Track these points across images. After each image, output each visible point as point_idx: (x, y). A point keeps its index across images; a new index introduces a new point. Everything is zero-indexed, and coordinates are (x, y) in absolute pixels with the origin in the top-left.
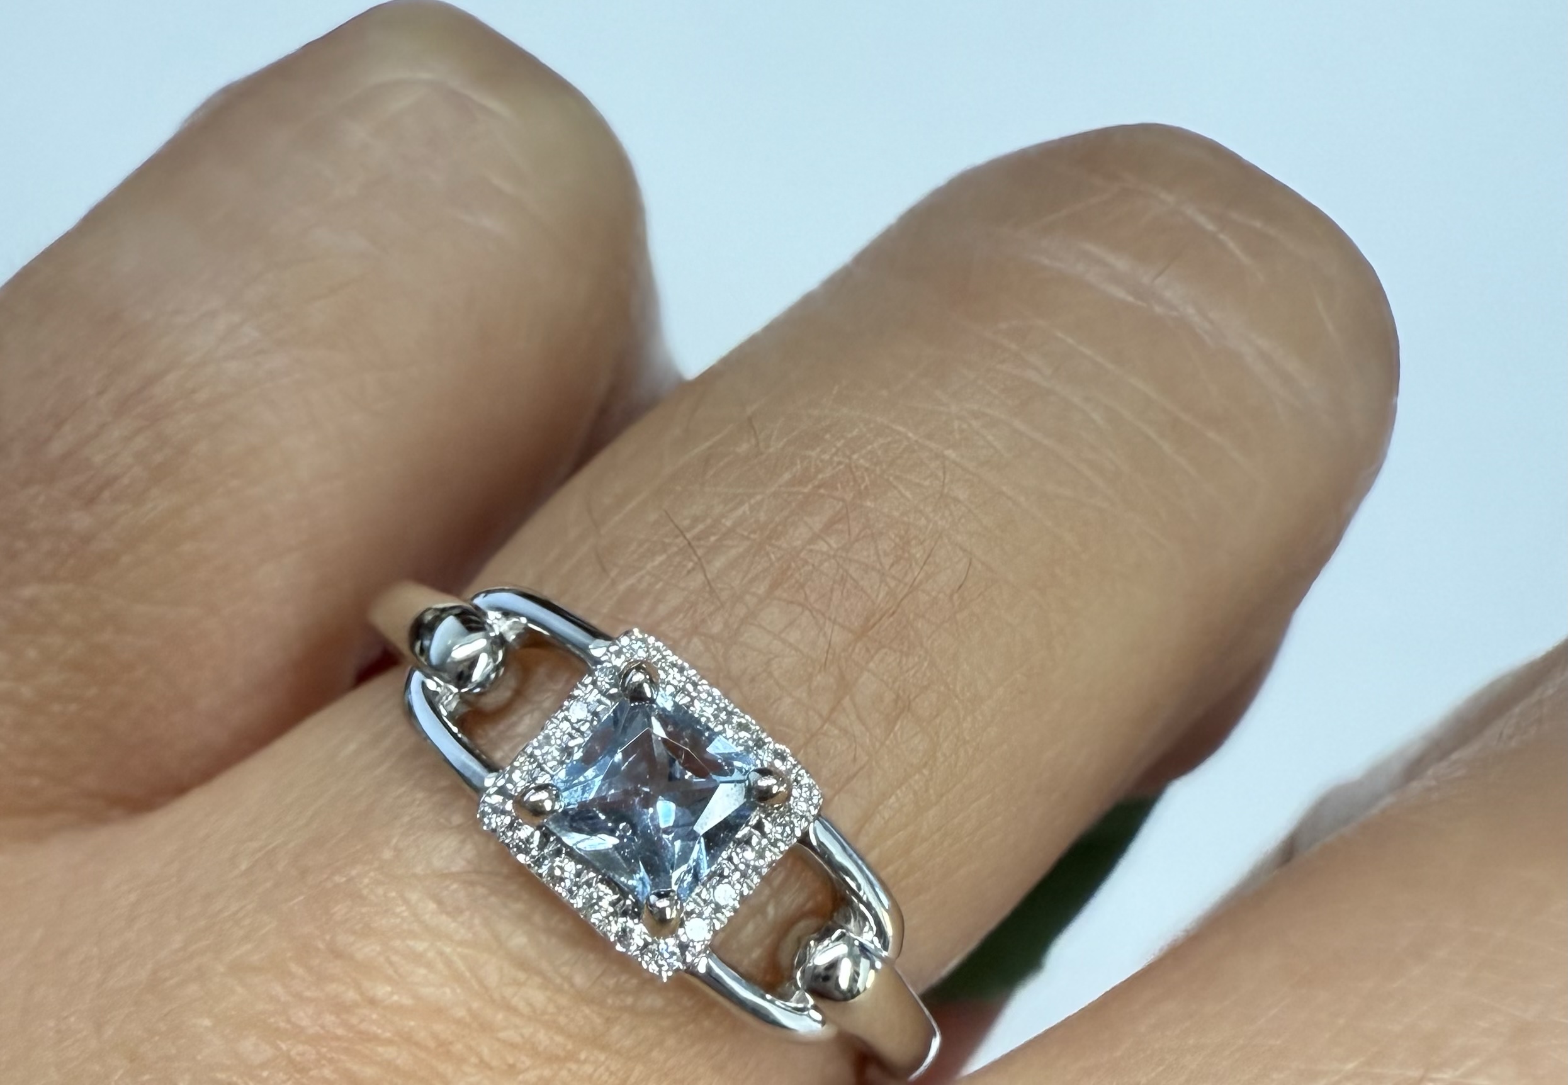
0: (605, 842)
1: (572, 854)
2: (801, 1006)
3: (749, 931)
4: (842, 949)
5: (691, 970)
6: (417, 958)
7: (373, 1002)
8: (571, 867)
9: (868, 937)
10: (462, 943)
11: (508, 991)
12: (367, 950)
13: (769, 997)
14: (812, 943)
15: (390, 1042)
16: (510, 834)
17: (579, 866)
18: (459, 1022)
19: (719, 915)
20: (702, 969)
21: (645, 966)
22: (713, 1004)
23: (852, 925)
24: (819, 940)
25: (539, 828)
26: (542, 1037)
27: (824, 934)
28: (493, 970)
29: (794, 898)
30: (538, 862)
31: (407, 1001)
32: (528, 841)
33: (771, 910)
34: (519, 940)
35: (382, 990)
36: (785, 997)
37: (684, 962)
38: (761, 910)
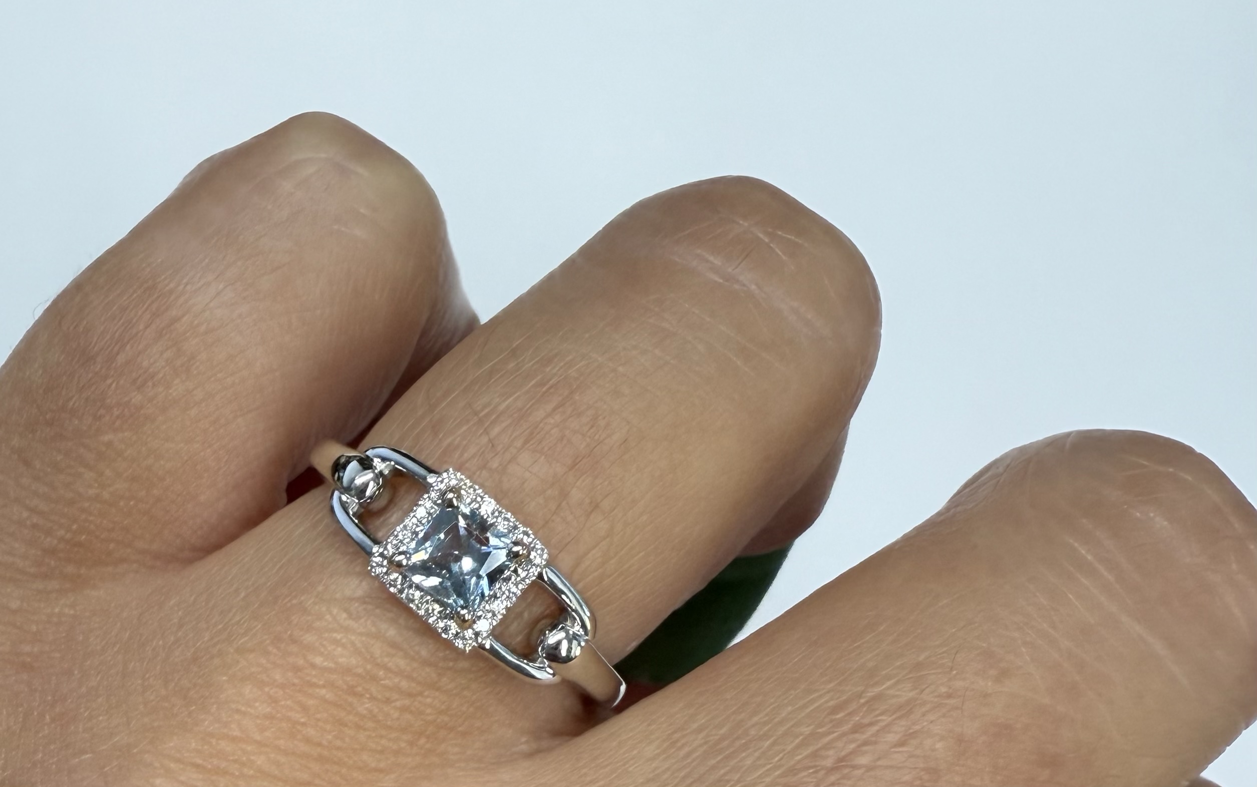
0: (434, 581)
1: (418, 587)
2: (542, 665)
3: (514, 627)
4: (562, 635)
5: (482, 647)
6: (337, 642)
7: (313, 666)
8: (418, 594)
9: (577, 629)
10: (361, 634)
11: (386, 660)
12: (309, 638)
13: (525, 661)
14: (547, 632)
15: (324, 686)
16: (386, 577)
17: (422, 593)
18: (359, 675)
19: (495, 618)
20: (488, 646)
21: (457, 644)
22: (496, 666)
23: (569, 623)
24: (551, 631)
25: (401, 574)
26: (404, 684)
27: (553, 627)
28: (377, 649)
29: (538, 609)
30: (401, 591)
31: (332, 665)
32: (395, 580)
33: (526, 615)
34: (392, 632)
35: (318, 660)
36: (534, 661)
37: (477, 643)
38: (520, 615)
